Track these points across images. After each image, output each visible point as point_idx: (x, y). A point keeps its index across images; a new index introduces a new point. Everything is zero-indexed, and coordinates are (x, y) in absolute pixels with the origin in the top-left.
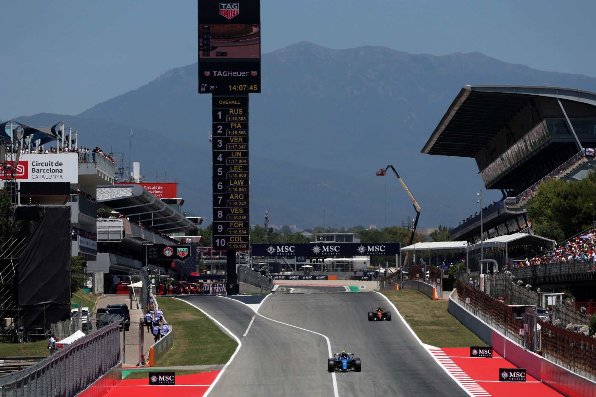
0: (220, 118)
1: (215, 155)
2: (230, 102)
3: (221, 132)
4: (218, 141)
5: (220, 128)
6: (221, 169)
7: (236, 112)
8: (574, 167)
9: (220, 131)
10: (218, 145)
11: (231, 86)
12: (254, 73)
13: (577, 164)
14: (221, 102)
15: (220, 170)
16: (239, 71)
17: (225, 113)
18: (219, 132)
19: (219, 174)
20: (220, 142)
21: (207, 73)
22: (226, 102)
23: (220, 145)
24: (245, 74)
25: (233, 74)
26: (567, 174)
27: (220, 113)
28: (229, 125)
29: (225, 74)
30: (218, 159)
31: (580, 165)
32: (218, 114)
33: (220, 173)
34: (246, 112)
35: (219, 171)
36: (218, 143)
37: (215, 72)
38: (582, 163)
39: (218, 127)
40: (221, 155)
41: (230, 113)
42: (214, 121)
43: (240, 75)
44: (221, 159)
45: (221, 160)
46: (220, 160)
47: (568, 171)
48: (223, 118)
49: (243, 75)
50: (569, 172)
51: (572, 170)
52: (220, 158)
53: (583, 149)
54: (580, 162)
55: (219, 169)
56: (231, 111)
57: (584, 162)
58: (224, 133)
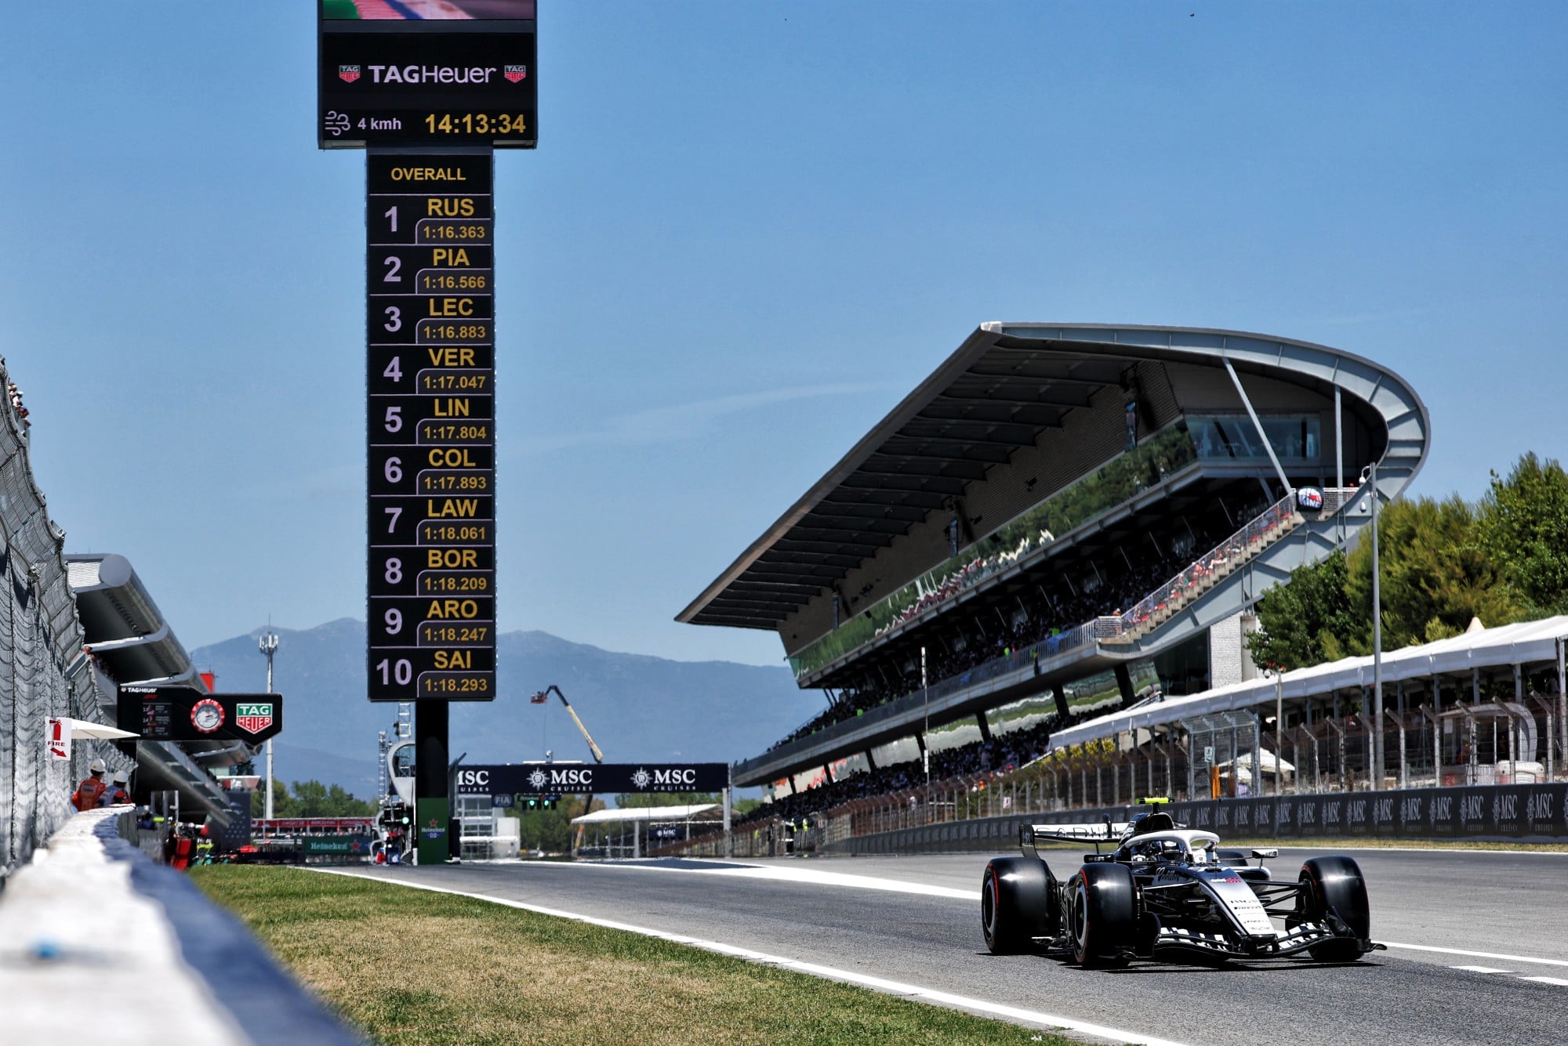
0: (394, 229)
1: (376, 361)
2: (429, 173)
3: (398, 279)
4: (388, 311)
5: (393, 264)
6: (398, 409)
7: (451, 209)
8: (1270, 536)
9: (395, 275)
10: (388, 326)
11: (431, 119)
12: (515, 73)
13: (1278, 530)
14: (399, 174)
15: (392, 413)
16: (462, 64)
17: (413, 212)
18: (390, 278)
19: (388, 427)
20: (392, 313)
21: (350, 73)
22: (416, 174)
23: (393, 324)
24: (484, 77)
25: (440, 74)
26: (1253, 554)
27: (393, 212)
28: (425, 257)
29: (410, 75)
30: (387, 374)
31: (1285, 531)
32: (387, 214)
33: (393, 424)
34: (485, 208)
35: (389, 418)
36: (387, 319)
37: (376, 69)
38: (1290, 527)
39: (387, 262)
40: (396, 361)
41: (430, 213)
42: (371, 238)
43: (466, 80)
44: (397, 375)
45: (396, 380)
46: (393, 378)
47: (1255, 547)
48: (406, 232)
49: (476, 78)
50: (1258, 550)
51: (1265, 544)
52: (394, 371)
53: (1291, 492)
54: (1284, 524)
55: (391, 410)
56: (433, 205)
57: (1294, 525)
58: (407, 284)
